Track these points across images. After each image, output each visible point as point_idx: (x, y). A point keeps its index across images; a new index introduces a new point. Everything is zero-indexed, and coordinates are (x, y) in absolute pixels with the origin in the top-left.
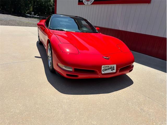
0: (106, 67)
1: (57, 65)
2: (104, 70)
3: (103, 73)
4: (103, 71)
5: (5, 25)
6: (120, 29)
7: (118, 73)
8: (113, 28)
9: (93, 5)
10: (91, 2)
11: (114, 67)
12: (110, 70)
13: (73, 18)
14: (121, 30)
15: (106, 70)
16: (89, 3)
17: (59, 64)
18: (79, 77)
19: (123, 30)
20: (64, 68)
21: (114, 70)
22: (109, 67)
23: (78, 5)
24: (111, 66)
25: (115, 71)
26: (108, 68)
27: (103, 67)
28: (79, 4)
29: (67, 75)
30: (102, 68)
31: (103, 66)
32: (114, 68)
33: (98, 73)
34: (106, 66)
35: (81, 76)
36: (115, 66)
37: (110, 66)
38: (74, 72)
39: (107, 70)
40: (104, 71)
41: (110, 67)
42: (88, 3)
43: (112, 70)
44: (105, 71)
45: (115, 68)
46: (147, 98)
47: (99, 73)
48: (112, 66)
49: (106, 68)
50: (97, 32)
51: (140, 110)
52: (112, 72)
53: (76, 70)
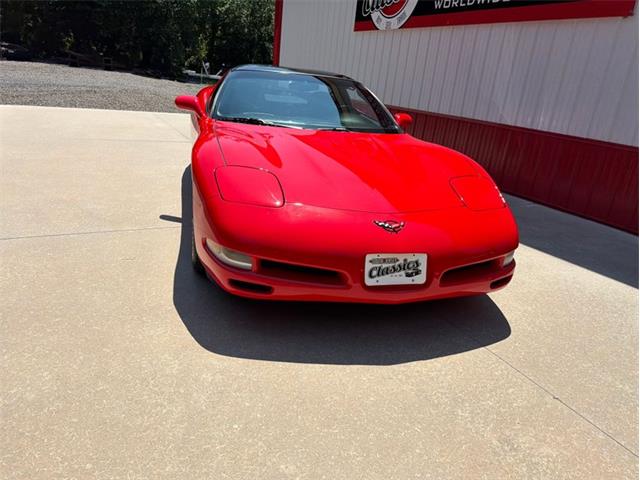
0: (384, 260)
1: (205, 245)
2: (375, 273)
3: (369, 282)
4: (371, 276)
5: (102, 108)
6: (509, 121)
7: (437, 291)
8: (480, 116)
9: (407, 31)
10: (399, 20)
11: (417, 262)
12: (403, 273)
13: (325, 82)
14: (513, 125)
15: (382, 272)
16: (395, 22)
17: (211, 243)
18: (274, 294)
19: (519, 125)
20: (223, 256)
21: (417, 273)
22: (397, 263)
23: (356, 30)
24: (405, 260)
25: (421, 279)
26: (391, 265)
27: (370, 261)
28: (357, 28)
29: (232, 282)
30: (368, 266)
31: (369, 257)
32: (420, 268)
33: (350, 281)
34: (383, 256)
35: (284, 291)
36: (423, 259)
37: (401, 258)
38: (258, 272)
39: (387, 272)
40: (377, 278)
41: (401, 262)
42: (388, 24)
43: (408, 275)
44: (378, 275)
45: (423, 268)
46: (549, 399)
47: (355, 282)
48: (411, 258)
49: (385, 266)
50: (396, 131)
51: (495, 442)
52: (408, 281)
53: (264, 266)
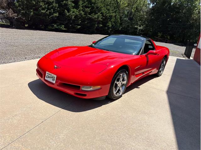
2: (47, 77)
3: (46, 78)
12: (52, 79)
15: (49, 77)
21: (54, 80)
25: (54, 82)
30: (47, 75)
31: (47, 72)
33: (43, 77)
34: (49, 73)
36: (55, 76)
37: (53, 75)
41: (52, 76)
43: (53, 80)
45: (55, 79)
49: (49, 76)
52: (52, 81)
